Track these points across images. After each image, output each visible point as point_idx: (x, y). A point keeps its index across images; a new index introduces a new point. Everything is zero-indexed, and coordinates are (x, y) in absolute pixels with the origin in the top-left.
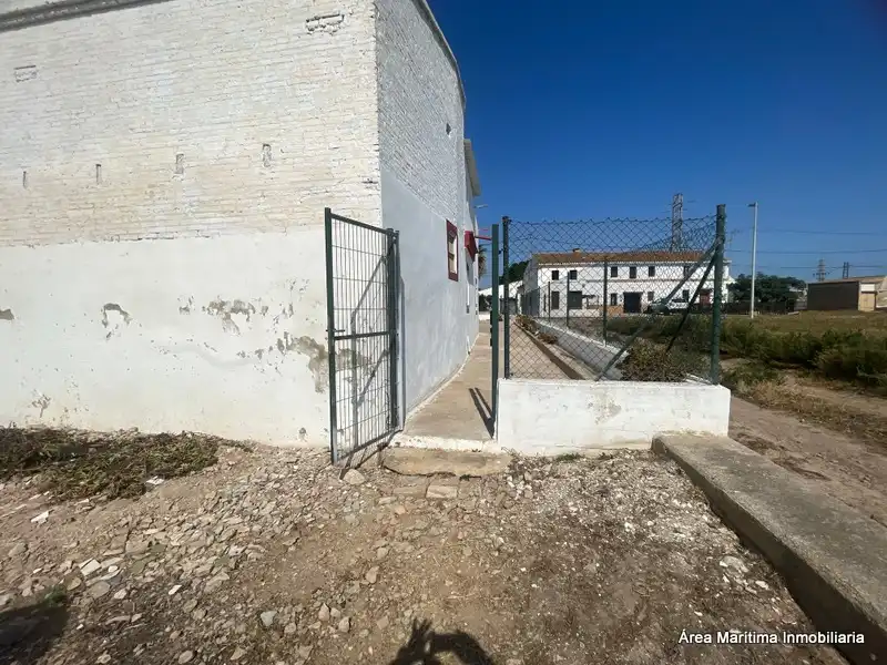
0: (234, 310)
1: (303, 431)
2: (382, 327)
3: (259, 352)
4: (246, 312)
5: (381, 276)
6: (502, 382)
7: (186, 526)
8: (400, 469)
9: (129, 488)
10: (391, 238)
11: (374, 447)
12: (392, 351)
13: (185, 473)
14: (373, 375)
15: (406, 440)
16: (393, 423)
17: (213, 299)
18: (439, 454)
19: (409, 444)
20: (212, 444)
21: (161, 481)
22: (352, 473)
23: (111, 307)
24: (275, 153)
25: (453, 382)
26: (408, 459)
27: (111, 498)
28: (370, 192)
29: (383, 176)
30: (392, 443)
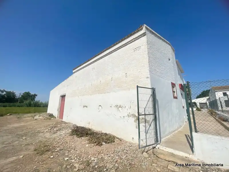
0: (119, 107)
1: (133, 138)
2: (152, 112)
3: (124, 117)
4: (121, 107)
5: (151, 100)
6: (194, 134)
7: (108, 155)
8: (159, 156)
9: (99, 144)
10: (153, 90)
11: (151, 147)
12: (155, 119)
13: (109, 143)
14: (150, 126)
15: (160, 147)
16: (157, 141)
17: (116, 105)
18: (173, 155)
19: (162, 149)
20: (114, 137)
21: (105, 143)
22: (145, 153)
23: (100, 106)
24: (128, 75)
25: (179, 131)
26: (162, 154)
27: (97, 145)
28: (147, 80)
29: (150, 76)
30: (157, 147)
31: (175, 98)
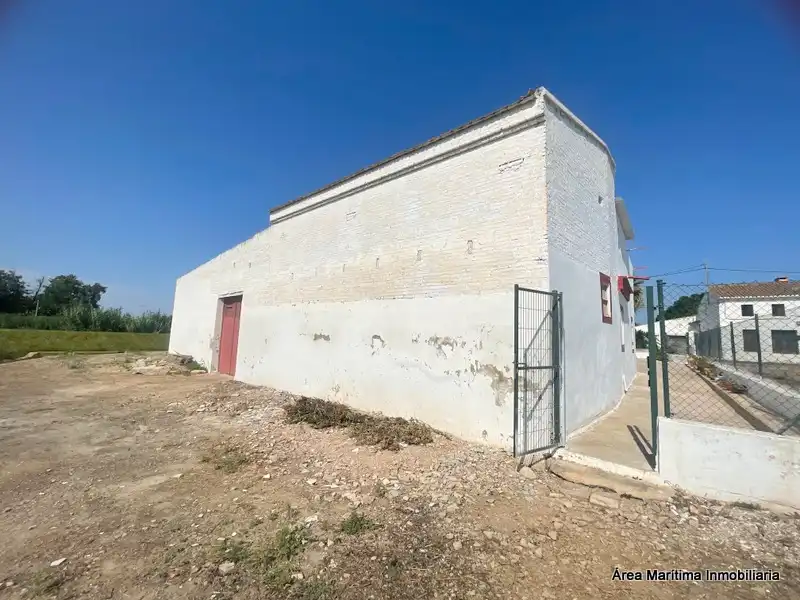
0: (445, 343)
1: (485, 433)
2: (547, 361)
3: (458, 372)
4: (451, 345)
5: (548, 325)
6: (662, 420)
8: (566, 475)
10: (556, 298)
11: (540, 455)
12: (556, 380)
14: (540, 398)
15: (566, 455)
16: (557, 438)
17: (432, 335)
18: (599, 473)
19: (571, 459)
22: (526, 469)
23: (375, 337)
24: (476, 246)
26: (571, 470)
28: (539, 266)
29: (550, 256)
30: (556, 456)
31: (607, 320)
